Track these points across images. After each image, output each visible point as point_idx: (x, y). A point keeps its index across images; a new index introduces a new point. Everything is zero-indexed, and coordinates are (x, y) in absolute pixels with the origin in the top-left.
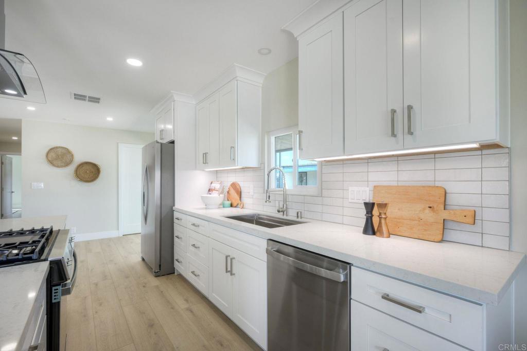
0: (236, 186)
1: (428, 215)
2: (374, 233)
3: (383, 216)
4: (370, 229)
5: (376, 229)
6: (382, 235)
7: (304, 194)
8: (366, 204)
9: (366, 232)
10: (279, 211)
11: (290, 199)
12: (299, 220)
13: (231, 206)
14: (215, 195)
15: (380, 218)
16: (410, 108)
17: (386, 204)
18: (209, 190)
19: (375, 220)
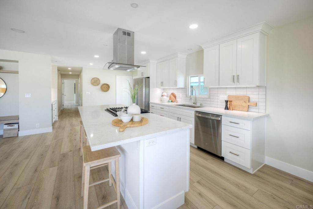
0: (174, 95)
1: (244, 104)
2: (228, 109)
3: (231, 104)
4: (227, 108)
5: (228, 108)
6: (230, 110)
7: (203, 97)
8: (225, 101)
9: (225, 109)
10: (194, 103)
11: (197, 99)
12: (201, 106)
13: (172, 102)
14: (165, 97)
15: (230, 105)
16: (238, 76)
17: (232, 101)
18: (162, 96)
19: (228, 106)
